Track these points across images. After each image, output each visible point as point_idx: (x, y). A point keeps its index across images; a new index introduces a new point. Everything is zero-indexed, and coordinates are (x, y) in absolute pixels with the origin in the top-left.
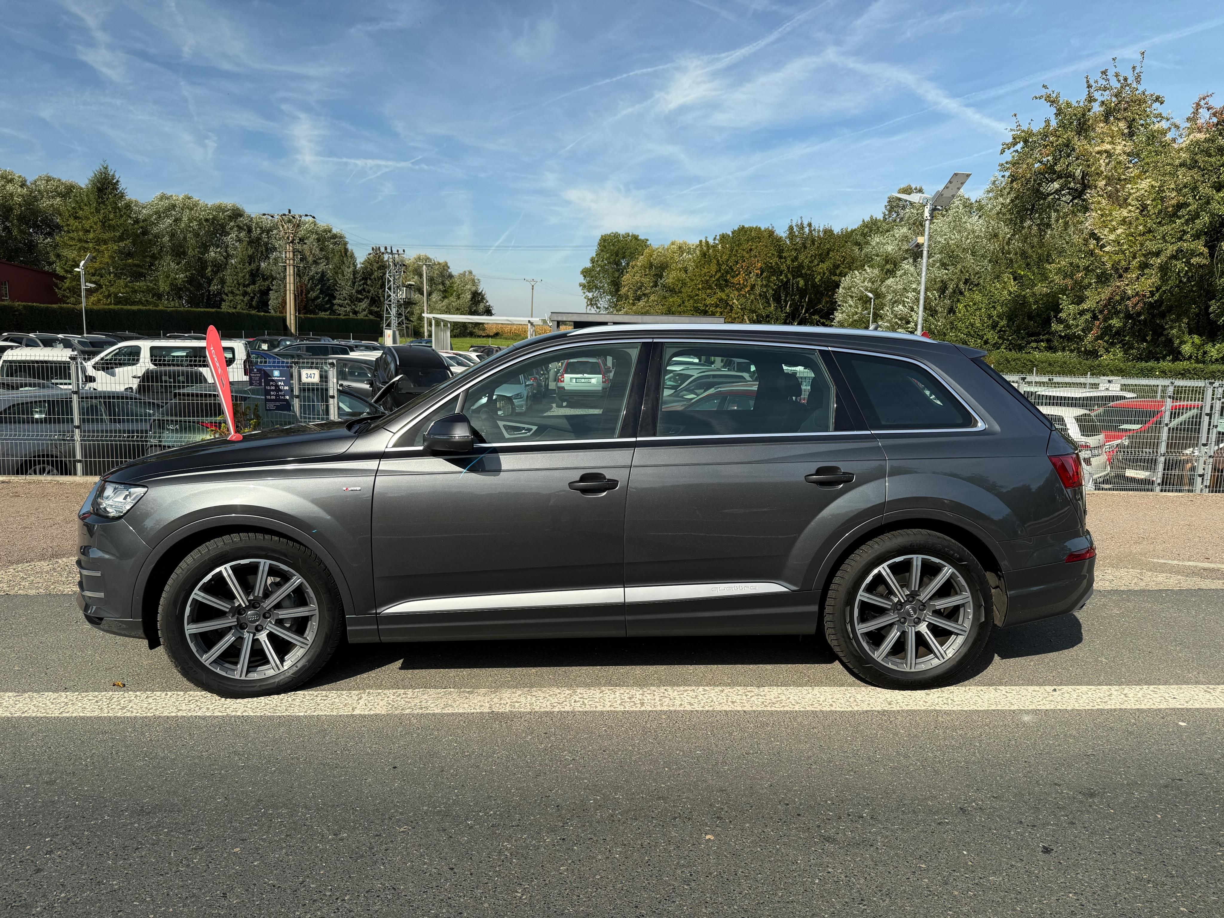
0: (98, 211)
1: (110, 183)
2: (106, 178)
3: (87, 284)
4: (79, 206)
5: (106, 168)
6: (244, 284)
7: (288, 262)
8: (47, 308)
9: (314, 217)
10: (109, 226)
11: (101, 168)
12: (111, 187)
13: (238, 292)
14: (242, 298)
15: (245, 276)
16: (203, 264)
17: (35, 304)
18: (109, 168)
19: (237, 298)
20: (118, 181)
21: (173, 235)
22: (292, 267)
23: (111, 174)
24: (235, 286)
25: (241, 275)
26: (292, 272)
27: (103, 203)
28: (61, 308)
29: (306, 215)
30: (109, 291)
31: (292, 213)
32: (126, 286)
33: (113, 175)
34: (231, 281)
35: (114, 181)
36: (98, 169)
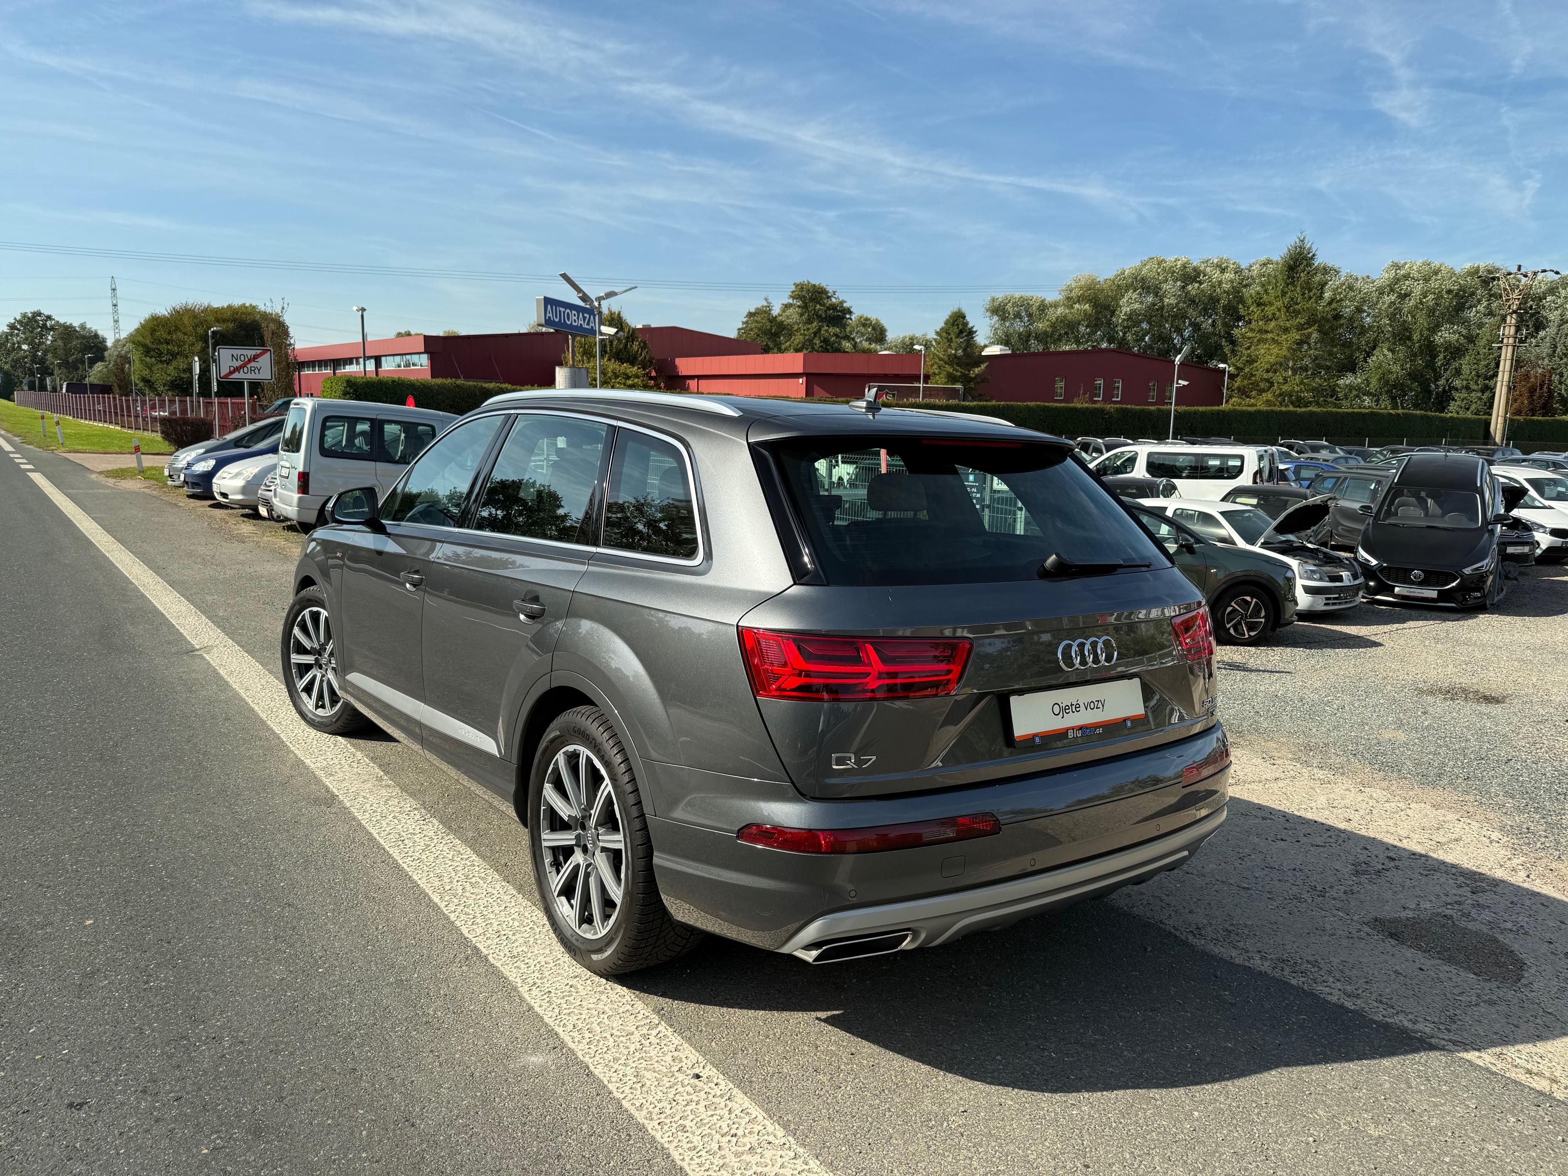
0: (1284, 293)
1: (1305, 258)
2: (1300, 254)
3: (1180, 381)
4: (1266, 290)
5: (1302, 241)
6: (1486, 375)
7: (1505, 341)
8: (1143, 410)
9: (1557, 273)
10: (1294, 311)
11: (1297, 240)
12: (1305, 262)
13: (1475, 387)
14: (1479, 394)
15: (1489, 364)
16: (1429, 349)
17: (1129, 406)
18: (1306, 242)
19: (1473, 394)
20: (1314, 255)
21: (1392, 317)
22: (1510, 349)
23: (1308, 246)
24: (1472, 379)
25: (1483, 363)
26: (1509, 355)
27: (1292, 283)
28: (1159, 410)
29: (1544, 271)
30: (1281, 389)
31: (1523, 270)
32: (1302, 383)
33: (1310, 248)
34: (1468, 372)
35: (1310, 256)
36: (1293, 243)
